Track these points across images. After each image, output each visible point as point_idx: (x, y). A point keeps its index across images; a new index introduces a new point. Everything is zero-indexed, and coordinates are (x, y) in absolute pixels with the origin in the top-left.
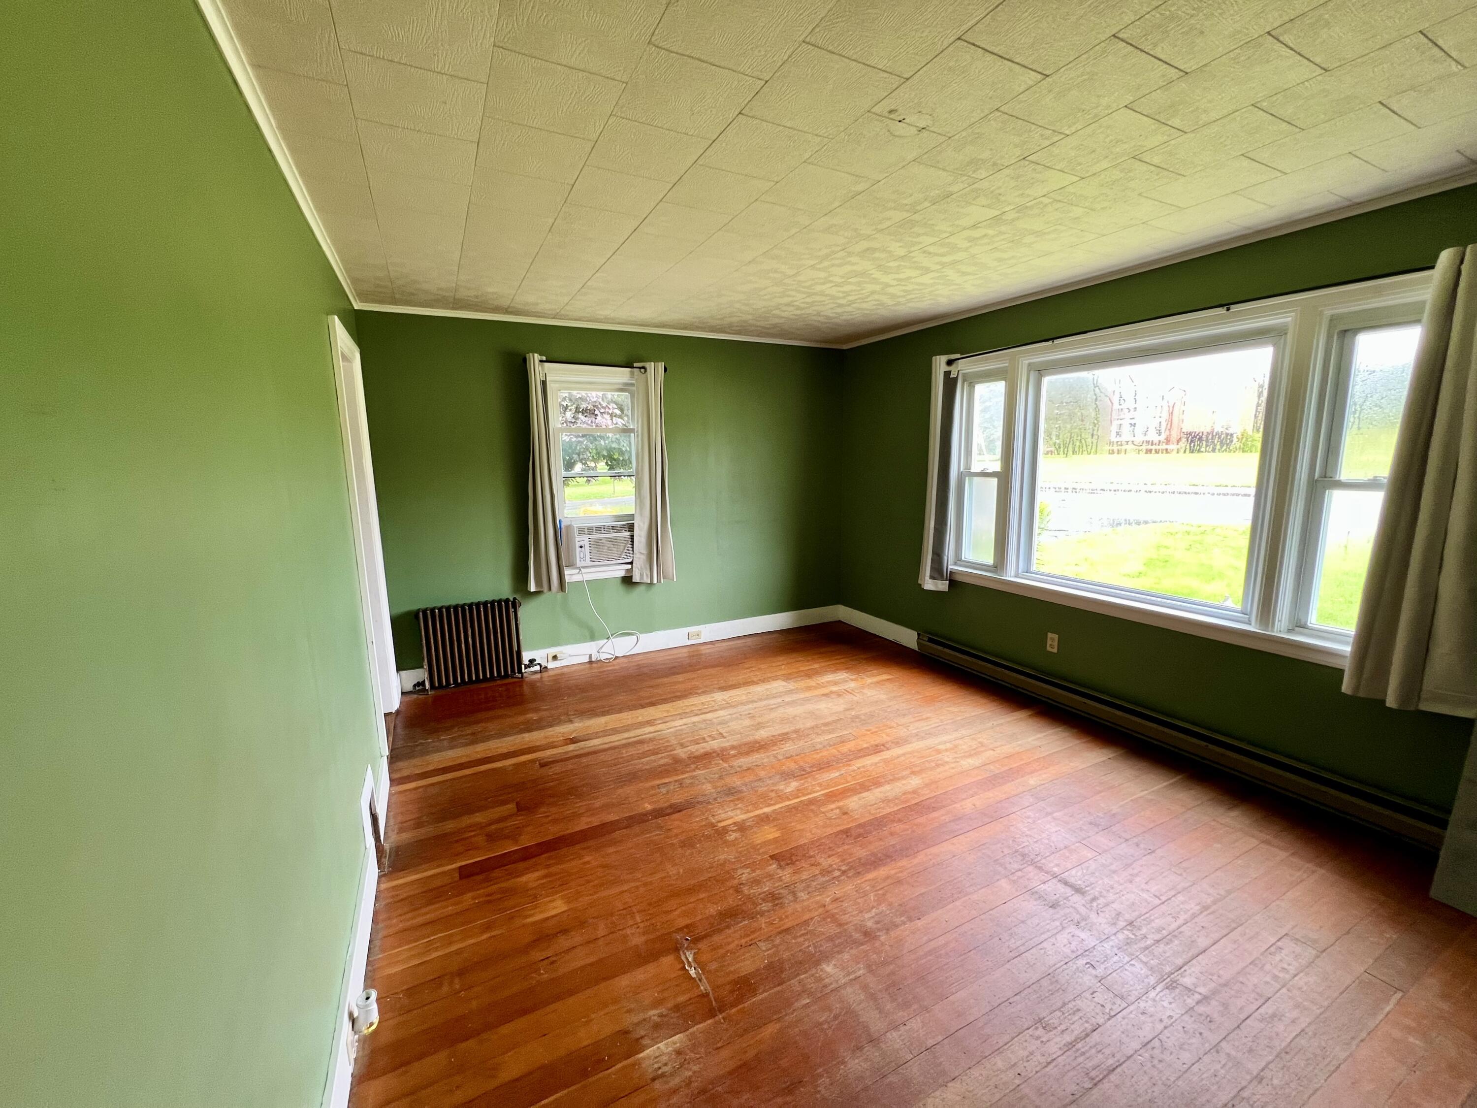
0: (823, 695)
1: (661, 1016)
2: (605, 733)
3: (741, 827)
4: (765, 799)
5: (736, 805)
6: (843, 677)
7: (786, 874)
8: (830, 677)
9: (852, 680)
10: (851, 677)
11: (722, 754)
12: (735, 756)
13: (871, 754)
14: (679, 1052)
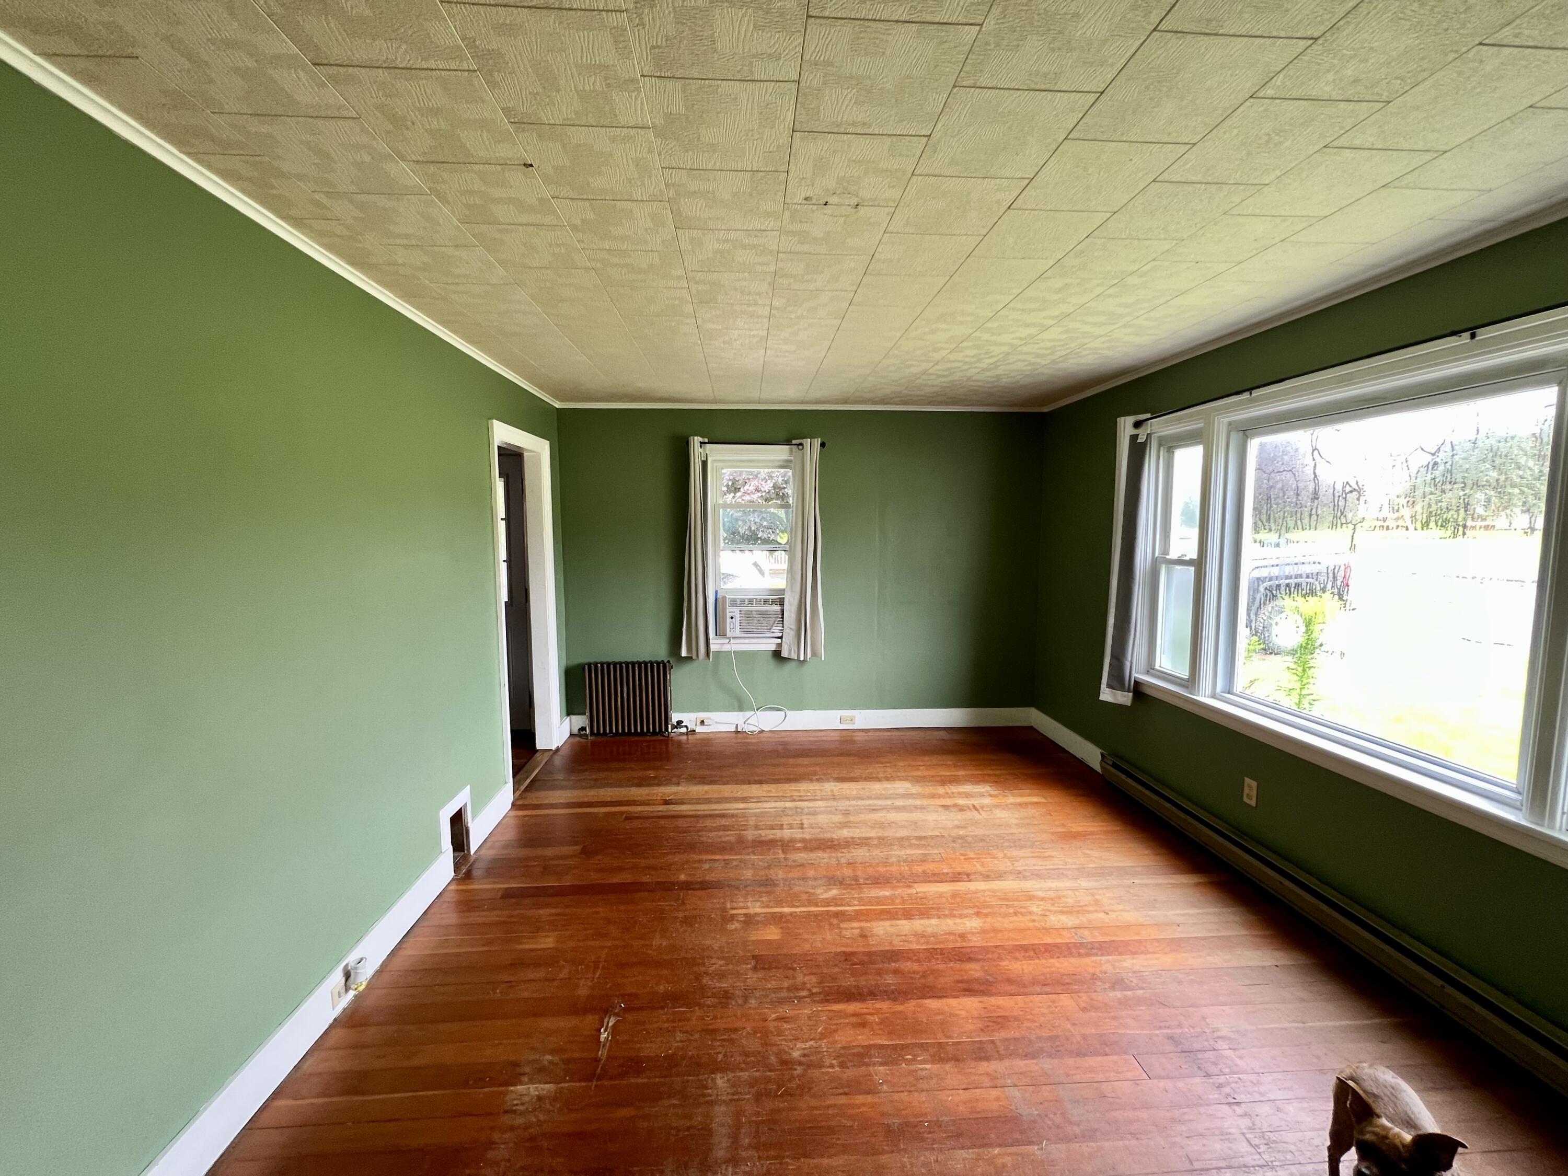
0: (943, 806)
1: (551, 1062)
2: (699, 801)
3: (749, 921)
4: (793, 899)
5: (761, 897)
6: (983, 790)
7: (753, 978)
8: (968, 788)
9: (991, 796)
10: (992, 792)
11: (786, 845)
12: (799, 849)
13: (946, 881)
14: (540, 1098)
